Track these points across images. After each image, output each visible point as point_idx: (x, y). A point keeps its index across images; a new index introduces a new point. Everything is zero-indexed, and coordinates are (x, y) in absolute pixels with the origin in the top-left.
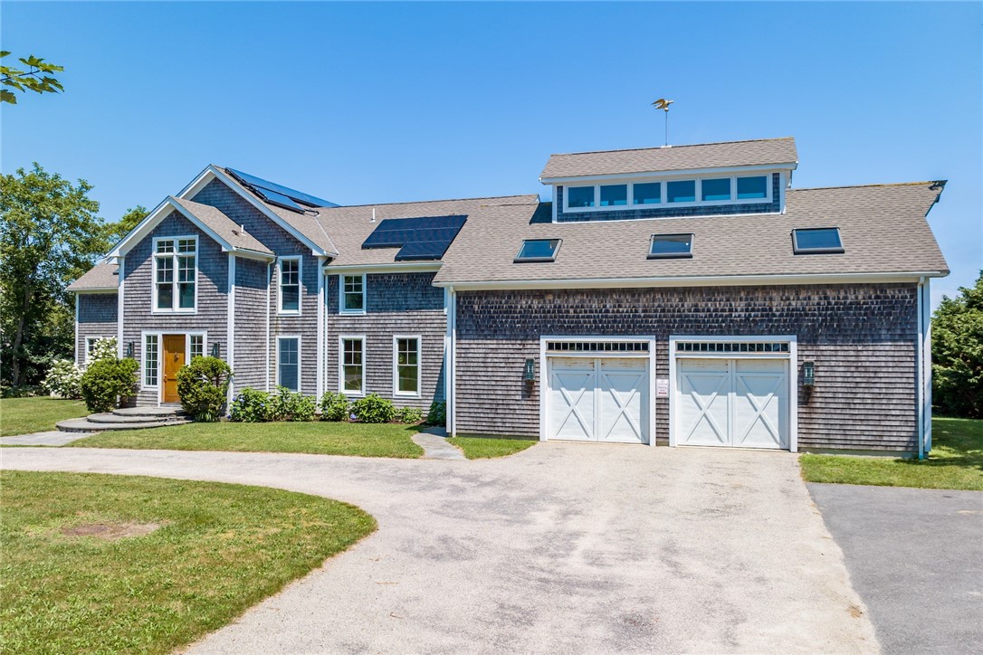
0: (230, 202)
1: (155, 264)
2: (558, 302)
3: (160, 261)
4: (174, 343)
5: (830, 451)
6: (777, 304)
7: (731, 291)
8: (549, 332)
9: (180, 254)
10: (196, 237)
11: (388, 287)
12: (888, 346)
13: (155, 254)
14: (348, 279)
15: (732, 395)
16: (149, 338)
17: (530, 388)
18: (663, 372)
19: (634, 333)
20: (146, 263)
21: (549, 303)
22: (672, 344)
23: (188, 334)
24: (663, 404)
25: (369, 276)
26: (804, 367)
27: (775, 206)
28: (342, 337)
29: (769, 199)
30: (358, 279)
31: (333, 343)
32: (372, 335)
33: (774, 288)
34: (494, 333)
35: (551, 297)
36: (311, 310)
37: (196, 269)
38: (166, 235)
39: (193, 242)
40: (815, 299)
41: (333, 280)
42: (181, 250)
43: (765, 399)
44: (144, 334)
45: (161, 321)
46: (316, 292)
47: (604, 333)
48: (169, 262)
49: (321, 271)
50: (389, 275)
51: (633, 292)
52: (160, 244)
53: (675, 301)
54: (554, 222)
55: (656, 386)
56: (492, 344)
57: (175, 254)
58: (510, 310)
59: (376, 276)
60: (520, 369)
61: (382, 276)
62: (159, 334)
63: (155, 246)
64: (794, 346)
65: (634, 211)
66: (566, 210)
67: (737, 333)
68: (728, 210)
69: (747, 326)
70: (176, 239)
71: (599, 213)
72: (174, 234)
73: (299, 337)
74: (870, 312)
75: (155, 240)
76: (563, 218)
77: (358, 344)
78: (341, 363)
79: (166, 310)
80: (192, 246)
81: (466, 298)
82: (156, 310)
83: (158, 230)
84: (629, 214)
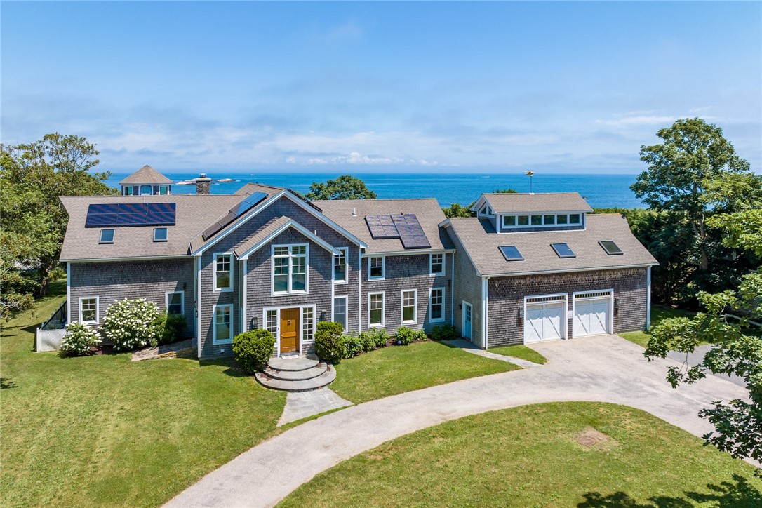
0: (295, 212)
1: (273, 263)
2: (531, 280)
3: (277, 261)
4: (291, 315)
5: (623, 332)
7: (593, 272)
8: (528, 295)
9: (294, 256)
10: (307, 245)
11: (397, 263)
12: (639, 290)
13: (273, 256)
14: (374, 259)
15: (591, 314)
16: (269, 313)
17: (520, 322)
18: (570, 308)
19: (560, 292)
20: (266, 262)
21: (528, 281)
22: (574, 296)
23: (301, 307)
24: (570, 321)
25: (387, 258)
26: (616, 301)
27: (582, 227)
28: (370, 294)
29: (580, 224)
30: (380, 259)
31: (365, 298)
32: (389, 292)
33: (607, 270)
34: (504, 297)
35: (528, 278)
36: (353, 280)
37: (308, 266)
38: (283, 243)
39: (304, 248)
40: (619, 274)
41: (365, 260)
42: (293, 253)
43: (601, 314)
44: (265, 310)
45: (279, 301)
46: (358, 269)
47: (550, 293)
48: (285, 261)
49: (361, 256)
50: (399, 257)
51: (560, 275)
52: (276, 249)
53: (575, 277)
54: (499, 233)
55: (568, 314)
56: (503, 302)
57: (290, 256)
58: (511, 286)
59: (391, 257)
60: (515, 313)
61: (395, 257)
62: (278, 309)
63: (273, 250)
64: (613, 293)
65: (531, 228)
66: (504, 227)
67: (595, 289)
68: (567, 228)
69: (598, 286)
70: (290, 246)
71: (517, 229)
72: (289, 243)
73: (346, 296)
74: (634, 278)
75: (273, 246)
76: (502, 231)
77: (380, 297)
78: (369, 309)
79: (284, 293)
80: (303, 251)
81: (492, 281)
82: (274, 293)
83: (276, 240)
84: (530, 230)
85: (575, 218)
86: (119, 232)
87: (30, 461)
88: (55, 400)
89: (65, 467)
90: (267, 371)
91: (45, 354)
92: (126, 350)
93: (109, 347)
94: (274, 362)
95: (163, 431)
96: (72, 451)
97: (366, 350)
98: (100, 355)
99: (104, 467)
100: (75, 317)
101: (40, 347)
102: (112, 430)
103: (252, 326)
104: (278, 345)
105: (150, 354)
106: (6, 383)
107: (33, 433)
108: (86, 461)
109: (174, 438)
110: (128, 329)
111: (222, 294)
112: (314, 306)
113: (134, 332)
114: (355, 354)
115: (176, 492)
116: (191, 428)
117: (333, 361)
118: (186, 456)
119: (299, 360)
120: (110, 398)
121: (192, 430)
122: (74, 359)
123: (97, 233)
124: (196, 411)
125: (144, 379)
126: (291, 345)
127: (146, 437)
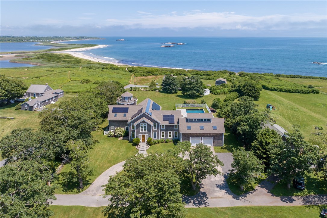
0: (146, 116)
1: (140, 127)
4: (144, 136)
5: (216, 146)
6: (212, 134)
7: (208, 133)
8: (191, 136)
12: (220, 138)
14: (162, 125)
18: (202, 140)
19: (199, 137)
22: (203, 138)
23: (146, 135)
26: (214, 140)
29: (210, 121)
30: (164, 125)
31: (160, 133)
32: (166, 132)
34: (185, 137)
36: (158, 129)
37: (147, 127)
40: (215, 134)
44: (139, 135)
45: (142, 133)
46: (159, 127)
47: (196, 137)
49: (159, 125)
50: (168, 125)
51: (199, 133)
53: (203, 134)
57: (143, 126)
58: (187, 135)
59: (166, 125)
60: (188, 140)
62: (141, 135)
63: (140, 125)
64: (213, 138)
66: (190, 121)
68: (206, 122)
69: (209, 136)
70: (143, 124)
71: (193, 122)
73: (156, 132)
74: (219, 135)
76: (190, 122)
77: (164, 133)
78: (161, 135)
79: (142, 132)
80: (146, 125)
81: (183, 134)
82: (141, 132)
83: (141, 123)
84: (197, 122)
85: (209, 120)
86: (118, 114)
87: (101, 156)
88: (105, 146)
89: (105, 158)
90: (138, 146)
91: (105, 136)
92: (118, 137)
93: (115, 136)
94: (140, 144)
95: (118, 154)
96: (106, 156)
97: (158, 143)
98: (114, 137)
99: (110, 158)
100: (110, 130)
101: (105, 134)
102: (112, 153)
103: (137, 137)
104: (141, 141)
105: (122, 138)
106: (99, 142)
107: (102, 152)
108: (108, 157)
109: (119, 156)
110: (118, 134)
111: (133, 130)
112: (148, 135)
113: (119, 134)
114: (156, 144)
115: (117, 163)
116: (122, 154)
117: (150, 145)
118: (120, 159)
119: (144, 144)
120: (113, 147)
121: (122, 155)
122: (110, 138)
123: (114, 114)
124: (124, 152)
125: (119, 144)
126: (144, 141)
127: (116, 155)
